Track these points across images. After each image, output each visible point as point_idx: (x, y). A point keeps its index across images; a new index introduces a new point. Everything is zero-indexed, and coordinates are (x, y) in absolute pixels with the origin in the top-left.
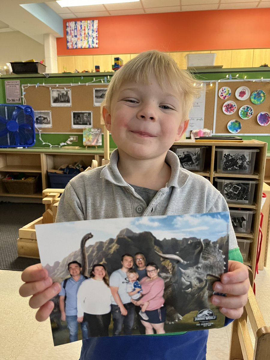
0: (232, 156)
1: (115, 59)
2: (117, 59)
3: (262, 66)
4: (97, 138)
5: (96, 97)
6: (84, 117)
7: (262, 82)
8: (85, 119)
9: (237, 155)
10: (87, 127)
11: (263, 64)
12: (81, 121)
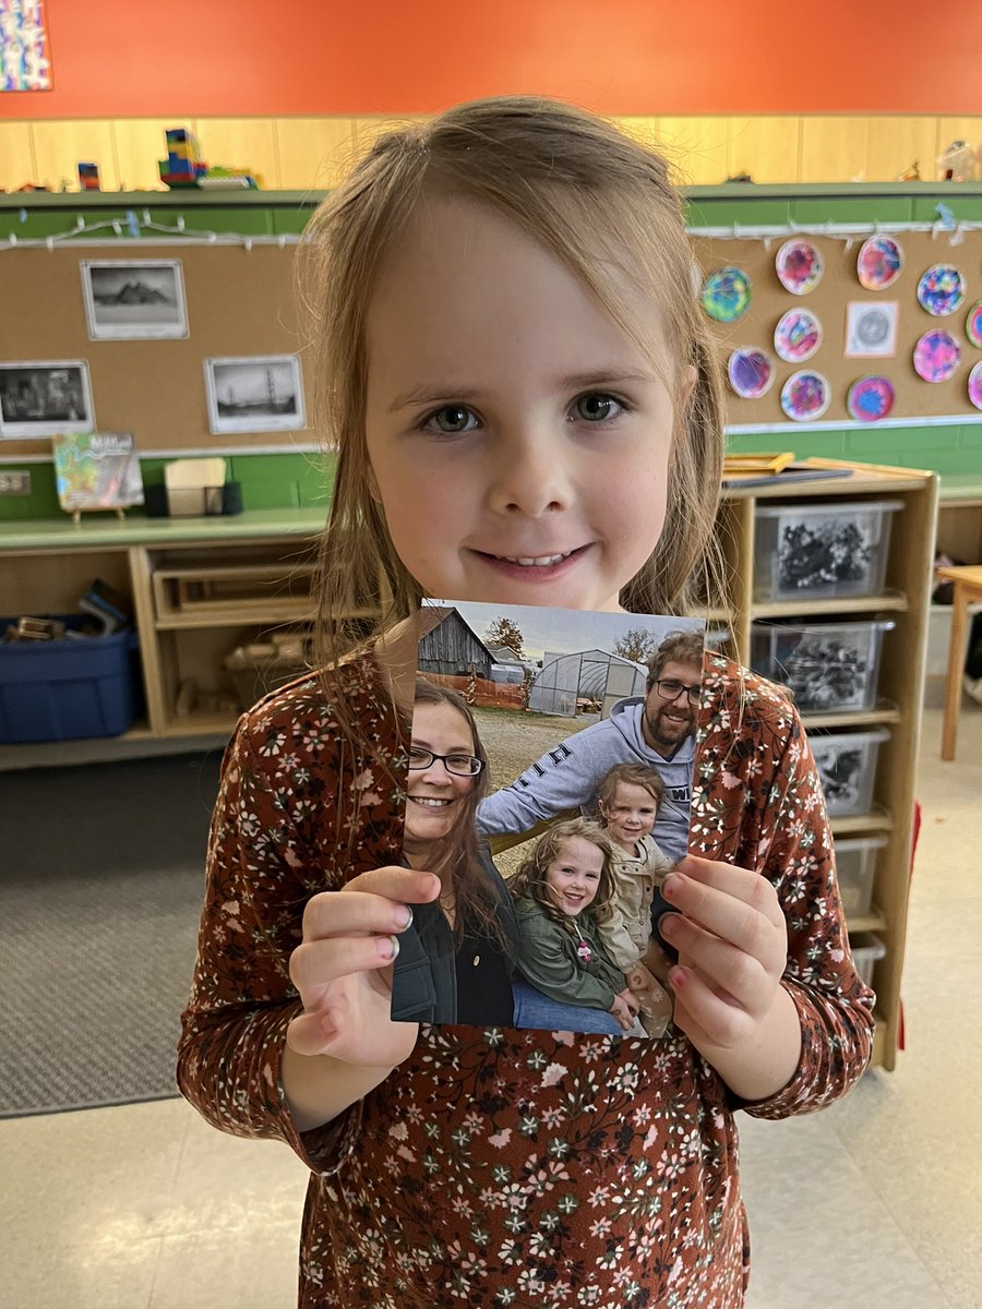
0: (811, 534)
1: (169, 134)
2: (178, 136)
3: (730, 181)
4: (120, 476)
5: (97, 298)
6: (51, 386)
7: (736, 239)
8: (54, 399)
9: (829, 527)
10: (70, 428)
11: (734, 173)
12: (36, 407)
